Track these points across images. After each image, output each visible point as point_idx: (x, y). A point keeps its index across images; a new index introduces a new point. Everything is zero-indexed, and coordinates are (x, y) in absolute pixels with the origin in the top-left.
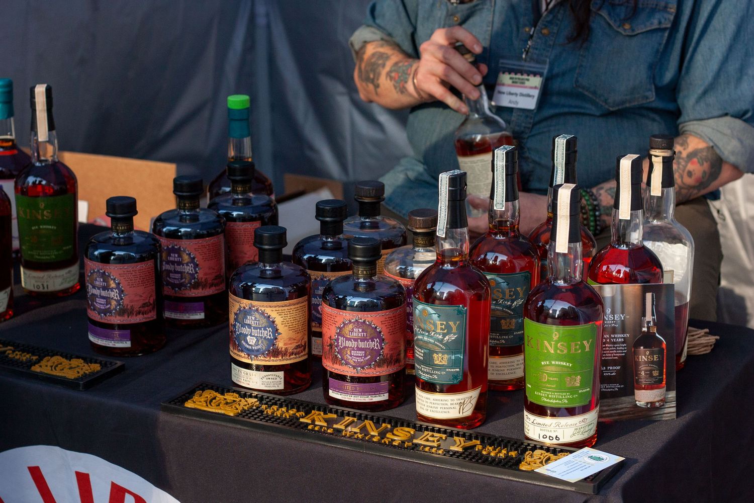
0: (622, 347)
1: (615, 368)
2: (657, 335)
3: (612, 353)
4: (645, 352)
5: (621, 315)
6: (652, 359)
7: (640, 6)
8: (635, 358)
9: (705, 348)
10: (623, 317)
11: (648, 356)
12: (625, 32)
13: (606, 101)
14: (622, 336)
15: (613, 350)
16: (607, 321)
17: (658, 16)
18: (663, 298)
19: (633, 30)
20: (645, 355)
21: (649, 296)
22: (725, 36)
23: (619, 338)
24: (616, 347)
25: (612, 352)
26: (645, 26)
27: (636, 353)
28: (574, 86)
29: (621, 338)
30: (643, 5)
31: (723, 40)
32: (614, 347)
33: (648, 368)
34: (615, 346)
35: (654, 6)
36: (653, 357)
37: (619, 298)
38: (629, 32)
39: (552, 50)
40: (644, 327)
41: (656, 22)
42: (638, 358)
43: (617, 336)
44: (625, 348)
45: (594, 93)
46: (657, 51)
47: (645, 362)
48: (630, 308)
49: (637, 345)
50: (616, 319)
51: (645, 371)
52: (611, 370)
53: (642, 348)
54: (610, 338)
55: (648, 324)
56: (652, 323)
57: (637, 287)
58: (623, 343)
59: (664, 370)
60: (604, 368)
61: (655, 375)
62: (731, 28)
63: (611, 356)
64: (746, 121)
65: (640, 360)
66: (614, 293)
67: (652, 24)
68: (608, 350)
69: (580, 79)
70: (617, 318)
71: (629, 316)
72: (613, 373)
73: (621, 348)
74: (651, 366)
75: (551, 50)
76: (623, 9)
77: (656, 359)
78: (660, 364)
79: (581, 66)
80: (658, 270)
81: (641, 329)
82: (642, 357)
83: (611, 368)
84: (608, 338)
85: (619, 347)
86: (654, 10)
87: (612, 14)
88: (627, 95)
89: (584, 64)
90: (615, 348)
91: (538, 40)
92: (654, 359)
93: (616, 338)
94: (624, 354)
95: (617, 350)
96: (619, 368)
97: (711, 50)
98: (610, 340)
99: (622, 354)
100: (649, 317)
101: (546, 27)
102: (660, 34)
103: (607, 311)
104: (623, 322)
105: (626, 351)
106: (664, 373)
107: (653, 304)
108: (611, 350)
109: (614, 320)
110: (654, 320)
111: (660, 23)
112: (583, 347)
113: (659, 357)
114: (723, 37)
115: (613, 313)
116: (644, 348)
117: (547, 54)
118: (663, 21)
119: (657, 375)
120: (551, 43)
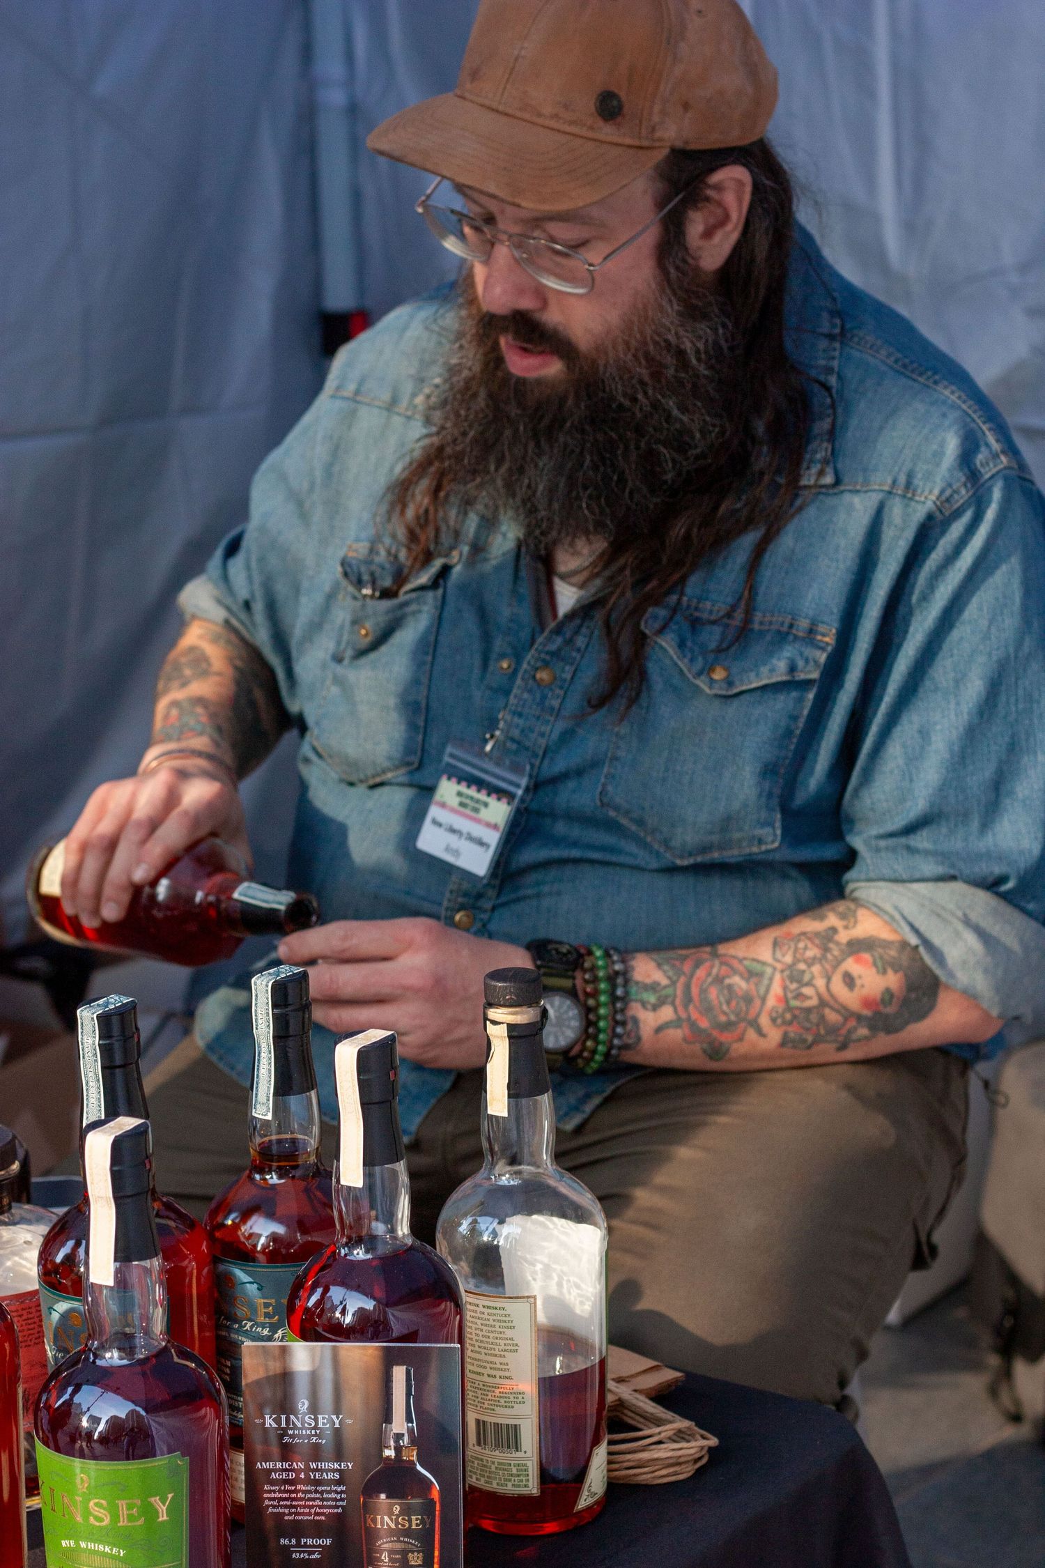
0: (337, 1492)
1: (320, 1542)
2: (419, 1468)
3: (312, 1507)
4: (391, 1506)
5: (334, 1417)
6: (407, 1526)
7: (756, 626)
8: (365, 1523)
9: (672, 1470)
10: (337, 1421)
11: (398, 1516)
12: (710, 688)
13: (666, 843)
14: (336, 1466)
15: (314, 1499)
16: (299, 1429)
17: (788, 652)
18: (433, 1380)
19: (730, 684)
20: (390, 1514)
21: (399, 1373)
22: (958, 704)
23: (327, 1471)
24: (322, 1493)
25: (311, 1503)
26: (757, 675)
27: (368, 1509)
28: (598, 803)
29: (334, 1471)
30: (761, 623)
31: (953, 713)
32: (316, 1491)
33: (398, 1546)
34: (320, 1489)
35: (785, 629)
36: (410, 1521)
37: (327, 1375)
38: (721, 688)
39: (555, 721)
40: (388, 1447)
41: (781, 665)
42: (374, 1520)
43: (322, 1465)
44: (344, 1496)
45: (640, 822)
46: (789, 733)
47: (391, 1532)
48: (355, 1399)
49: (371, 1489)
50: (320, 1425)
51: (391, 1552)
52: (310, 1546)
53: (383, 1496)
54: (308, 1469)
55: (396, 1441)
56: (406, 1438)
57: (370, 1351)
58: (338, 1482)
59: (436, 1553)
60: (294, 1541)
61: (413, 1563)
62: (975, 687)
63: (309, 1514)
64: (1004, 897)
65: (379, 1526)
66: (317, 1365)
67: (772, 670)
68: (301, 1499)
69: (610, 788)
70: (323, 1423)
71: (353, 1422)
72: (314, 1553)
73: (333, 1495)
74: (403, 1542)
75: (552, 719)
76: (717, 630)
77: (417, 1525)
78: (425, 1538)
79: (615, 758)
80: (449, 1305)
81: (381, 1452)
82: (382, 1519)
83: (310, 1542)
84: (301, 1470)
85: (328, 1492)
86: (783, 636)
87: (689, 643)
88: (711, 833)
89: (621, 754)
90: (318, 1495)
91: (526, 696)
92: (411, 1525)
93: (321, 1471)
94: (340, 1510)
95: (323, 1500)
96: (328, 1542)
97: (924, 734)
98: (308, 1476)
99: (336, 1511)
100: (399, 1424)
101: (546, 664)
102: (794, 694)
103: (300, 1405)
104: (337, 1433)
105: (344, 1503)
106: (436, 1560)
107: (408, 1394)
108: (310, 1499)
109: (315, 1428)
110: (410, 1431)
111: (792, 669)
112: (149, 1512)
113: (423, 1521)
114: (952, 706)
115: (314, 1410)
116: (388, 1497)
117: (543, 729)
118: (800, 664)
119: (420, 1562)
120: (556, 703)
